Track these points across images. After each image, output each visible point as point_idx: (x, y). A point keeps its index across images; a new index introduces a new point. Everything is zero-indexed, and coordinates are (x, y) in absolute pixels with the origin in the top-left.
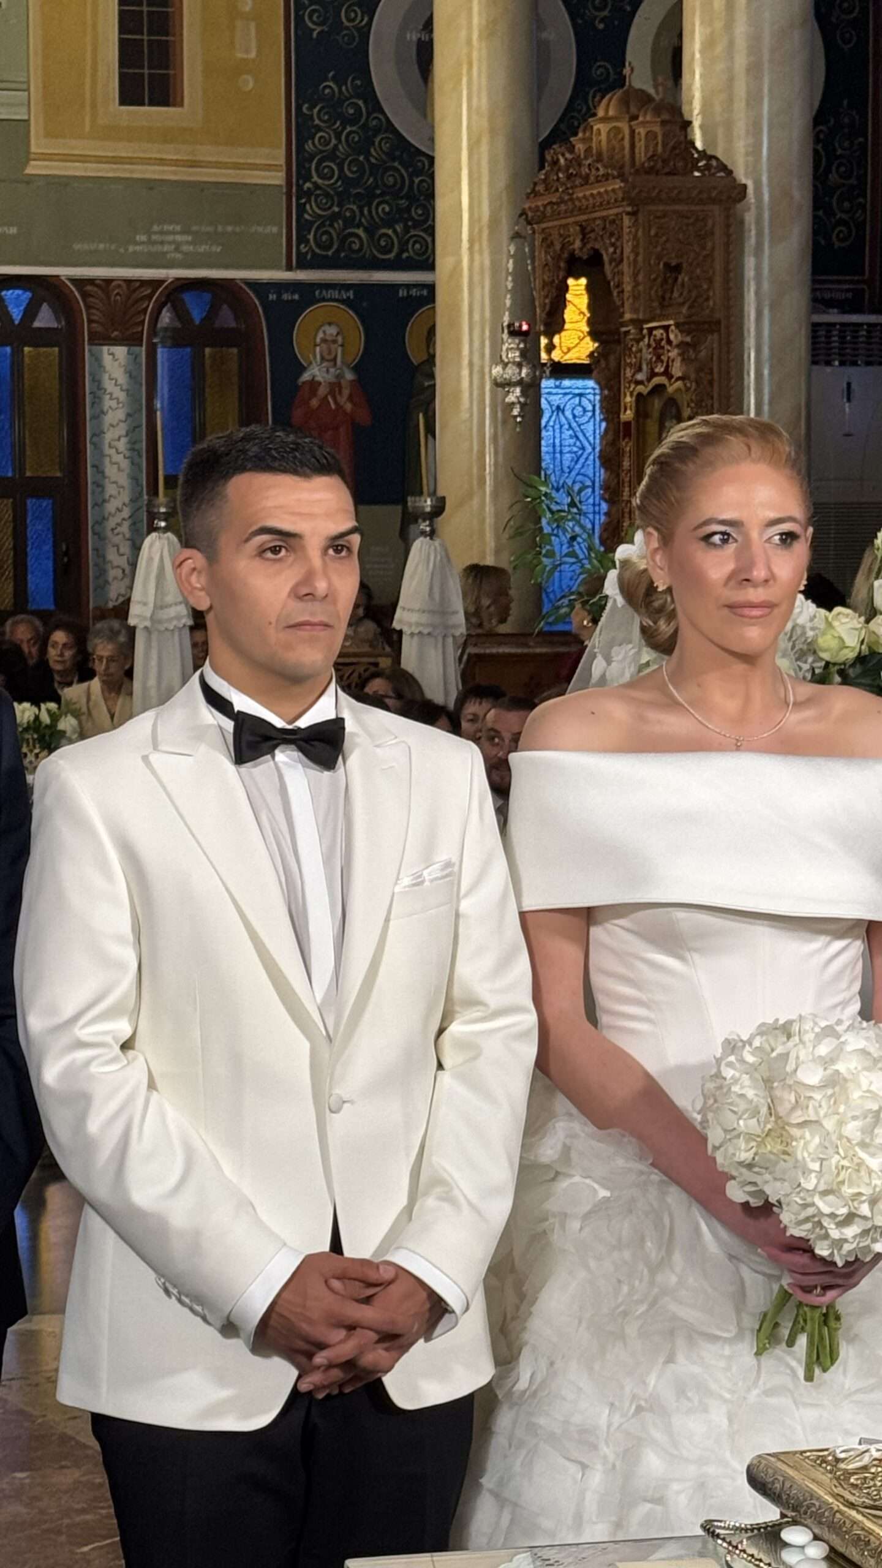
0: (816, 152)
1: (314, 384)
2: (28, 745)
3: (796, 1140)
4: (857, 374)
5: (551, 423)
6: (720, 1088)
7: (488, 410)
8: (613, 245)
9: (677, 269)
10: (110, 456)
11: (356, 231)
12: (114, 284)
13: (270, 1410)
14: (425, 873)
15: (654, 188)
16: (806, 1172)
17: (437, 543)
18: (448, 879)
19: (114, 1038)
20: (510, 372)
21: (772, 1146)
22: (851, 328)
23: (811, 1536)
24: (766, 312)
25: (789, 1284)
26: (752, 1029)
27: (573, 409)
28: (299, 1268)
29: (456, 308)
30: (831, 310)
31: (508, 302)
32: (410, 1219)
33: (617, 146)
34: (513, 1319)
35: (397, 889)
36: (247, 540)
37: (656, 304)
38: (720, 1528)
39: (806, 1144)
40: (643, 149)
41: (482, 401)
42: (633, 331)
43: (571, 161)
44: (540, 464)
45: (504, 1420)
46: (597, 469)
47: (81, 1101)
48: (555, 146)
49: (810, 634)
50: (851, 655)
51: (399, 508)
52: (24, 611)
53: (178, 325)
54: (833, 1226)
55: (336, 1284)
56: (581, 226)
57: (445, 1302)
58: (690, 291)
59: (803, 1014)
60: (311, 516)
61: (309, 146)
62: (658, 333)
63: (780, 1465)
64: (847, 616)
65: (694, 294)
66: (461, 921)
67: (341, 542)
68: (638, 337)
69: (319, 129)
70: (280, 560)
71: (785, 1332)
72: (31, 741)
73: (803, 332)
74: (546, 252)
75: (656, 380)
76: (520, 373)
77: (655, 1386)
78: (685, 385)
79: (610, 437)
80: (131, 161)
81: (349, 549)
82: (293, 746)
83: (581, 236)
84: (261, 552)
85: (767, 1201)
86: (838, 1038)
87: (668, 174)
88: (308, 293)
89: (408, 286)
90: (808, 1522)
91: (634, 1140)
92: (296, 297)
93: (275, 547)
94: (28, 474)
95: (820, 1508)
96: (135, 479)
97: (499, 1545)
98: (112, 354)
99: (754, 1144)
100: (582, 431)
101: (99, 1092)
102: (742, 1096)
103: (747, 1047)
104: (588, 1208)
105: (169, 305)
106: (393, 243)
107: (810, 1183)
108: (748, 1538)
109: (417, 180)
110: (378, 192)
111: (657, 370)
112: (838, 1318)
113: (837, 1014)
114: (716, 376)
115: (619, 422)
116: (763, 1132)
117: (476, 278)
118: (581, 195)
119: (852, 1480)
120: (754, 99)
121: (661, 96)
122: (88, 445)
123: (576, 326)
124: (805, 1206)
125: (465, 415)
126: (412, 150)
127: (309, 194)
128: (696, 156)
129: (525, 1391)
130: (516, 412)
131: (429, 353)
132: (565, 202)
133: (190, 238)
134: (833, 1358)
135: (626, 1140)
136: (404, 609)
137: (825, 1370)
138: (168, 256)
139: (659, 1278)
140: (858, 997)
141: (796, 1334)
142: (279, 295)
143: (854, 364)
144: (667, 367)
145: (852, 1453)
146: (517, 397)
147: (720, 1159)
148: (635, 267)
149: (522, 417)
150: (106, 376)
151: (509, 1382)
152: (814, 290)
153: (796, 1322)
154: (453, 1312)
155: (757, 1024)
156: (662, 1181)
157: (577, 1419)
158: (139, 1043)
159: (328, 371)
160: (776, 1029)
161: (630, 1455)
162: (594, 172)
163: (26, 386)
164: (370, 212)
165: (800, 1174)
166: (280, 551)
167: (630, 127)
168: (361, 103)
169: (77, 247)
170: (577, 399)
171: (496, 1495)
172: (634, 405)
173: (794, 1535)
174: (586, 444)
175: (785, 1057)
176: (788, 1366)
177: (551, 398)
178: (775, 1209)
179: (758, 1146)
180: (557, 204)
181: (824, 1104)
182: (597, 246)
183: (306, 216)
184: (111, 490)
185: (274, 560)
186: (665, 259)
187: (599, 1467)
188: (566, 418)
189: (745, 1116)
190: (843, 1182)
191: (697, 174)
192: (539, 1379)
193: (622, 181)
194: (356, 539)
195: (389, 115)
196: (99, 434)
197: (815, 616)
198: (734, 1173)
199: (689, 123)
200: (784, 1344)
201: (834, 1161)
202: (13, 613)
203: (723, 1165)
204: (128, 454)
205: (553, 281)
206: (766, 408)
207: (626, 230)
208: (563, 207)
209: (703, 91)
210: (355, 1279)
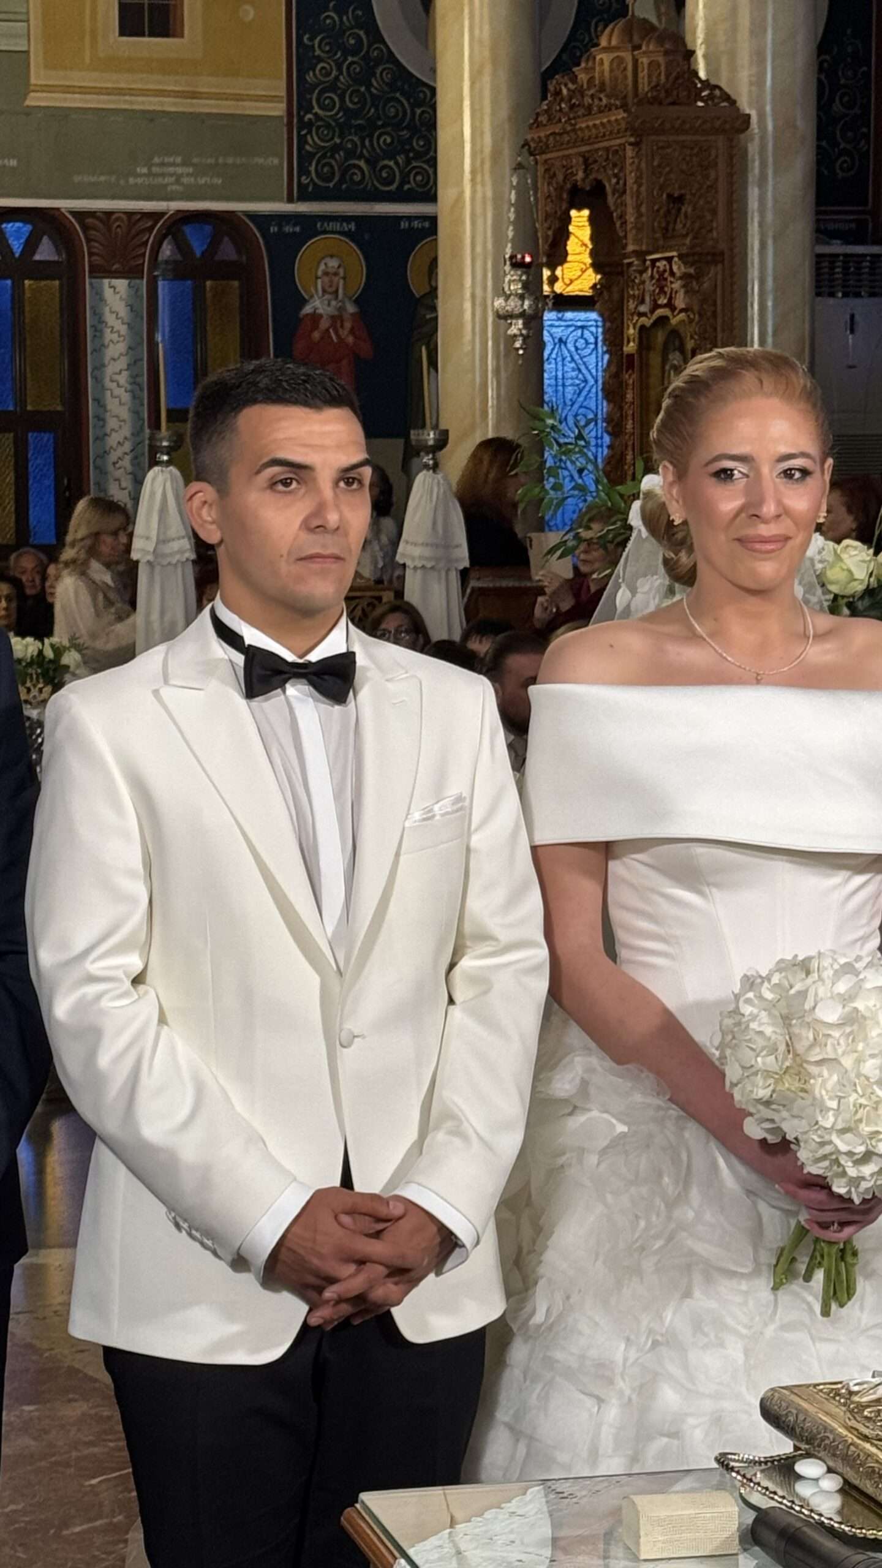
0: (820, 82)
1: (315, 318)
2: (31, 681)
3: (814, 1078)
4: (861, 306)
5: (554, 356)
6: (739, 1024)
7: (490, 343)
8: (616, 176)
9: (680, 199)
10: (111, 390)
11: (356, 162)
12: (114, 217)
13: (280, 1344)
14: (436, 808)
15: (657, 118)
16: (824, 1110)
17: (440, 476)
18: (458, 814)
19: (125, 973)
20: (512, 304)
21: (789, 1084)
22: (855, 259)
23: (825, 1469)
24: (770, 242)
25: (806, 1220)
26: (771, 965)
27: (576, 341)
28: (308, 1203)
29: (458, 238)
30: (834, 241)
31: (510, 234)
32: (421, 1153)
33: (620, 76)
34: (529, 1253)
35: (407, 824)
36: (258, 472)
37: (658, 235)
38: (734, 1460)
39: (824, 1082)
40: (646, 79)
41: (484, 331)
42: (636, 263)
43: (573, 91)
44: (542, 396)
45: (518, 1352)
46: (599, 402)
47: (92, 1035)
48: (557, 77)
49: (819, 566)
50: (860, 588)
51: (401, 442)
52: (27, 544)
53: (179, 257)
54: (850, 1164)
55: (346, 1219)
56: (584, 157)
57: (456, 1237)
58: (693, 223)
59: (822, 951)
60: (323, 448)
61: (310, 77)
62: (661, 265)
63: (793, 1397)
64: (856, 548)
65: (697, 225)
66: (472, 855)
67: (352, 474)
68: (640, 268)
69: (320, 60)
70: (290, 492)
71: (802, 1268)
72: (34, 676)
73: (807, 263)
74: (549, 184)
75: (660, 312)
76: (522, 305)
77: (672, 1321)
78: (688, 316)
79: (613, 369)
80: (131, 92)
81: (360, 482)
82: (304, 681)
83: (583, 167)
84: (272, 485)
85: (784, 1138)
86: (857, 976)
87: (673, 103)
88: (309, 225)
89: (410, 218)
90: (822, 1454)
91: (652, 1076)
92: (298, 229)
93: (286, 479)
94: (29, 408)
95: (834, 1441)
96: (136, 413)
97: (514, 1480)
98: (114, 288)
99: (771, 1081)
100: (584, 363)
101: (109, 1026)
102: (761, 1033)
103: (766, 984)
104: (605, 1143)
105: (170, 237)
106: (395, 176)
107: (828, 1121)
108: (762, 1471)
109: (418, 111)
110: (380, 123)
111: (660, 302)
112: (855, 1254)
113: (857, 951)
114: (719, 308)
115: (622, 354)
116: (781, 1069)
117: (479, 211)
118: (584, 125)
119: (866, 1413)
120: (758, 29)
121: (663, 26)
122: (89, 379)
123: (578, 258)
124: (822, 1144)
125: (467, 348)
126: (414, 80)
127: (310, 124)
128: (699, 85)
129: (542, 1324)
130: (518, 345)
131: (431, 286)
132: (568, 133)
133: (191, 170)
134: (850, 1292)
135: (643, 1075)
136: (407, 542)
137: (842, 1306)
138: (169, 189)
139: (677, 1213)
140: (878, 933)
141: (813, 1269)
142: (280, 227)
143: (858, 295)
144: (670, 299)
145: (865, 1386)
146: (520, 330)
147: (737, 1097)
148: (638, 197)
149: (524, 349)
150: (107, 309)
151: (524, 1314)
152: (818, 221)
153: (812, 1257)
154: (463, 1246)
155: (778, 959)
156: (679, 1118)
157: (593, 1353)
158: (150, 976)
159: (329, 305)
160: (795, 965)
161: (646, 1388)
162: (596, 102)
163: (27, 321)
164: (372, 145)
165: (818, 1111)
166: (291, 483)
167: (633, 56)
168: (362, 33)
169: (77, 179)
170: (579, 332)
171: (511, 1428)
172: (637, 336)
173: (808, 1468)
174: (589, 377)
175: (803, 994)
176: (804, 1301)
177: (554, 330)
178: (792, 1146)
179: (776, 1082)
180: (560, 134)
181: (842, 1041)
182: (600, 177)
183: (308, 148)
184: (112, 423)
185: (285, 492)
186: (669, 190)
187: (614, 1401)
188: (569, 351)
189: (764, 1053)
190: (860, 1121)
191: (700, 104)
192: (555, 1314)
193: (625, 111)
194: (367, 472)
195: (389, 44)
196: (100, 366)
197: (823, 549)
198: (752, 1110)
199: (692, 53)
200: (801, 1279)
201: (852, 1099)
202: (16, 547)
203: (740, 1101)
204: (129, 387)
205: (556, 212)
206: (770, 340)
207: (629, 161)
208: (566, 138)
209: (706, 19)
210: (365, 1214)
